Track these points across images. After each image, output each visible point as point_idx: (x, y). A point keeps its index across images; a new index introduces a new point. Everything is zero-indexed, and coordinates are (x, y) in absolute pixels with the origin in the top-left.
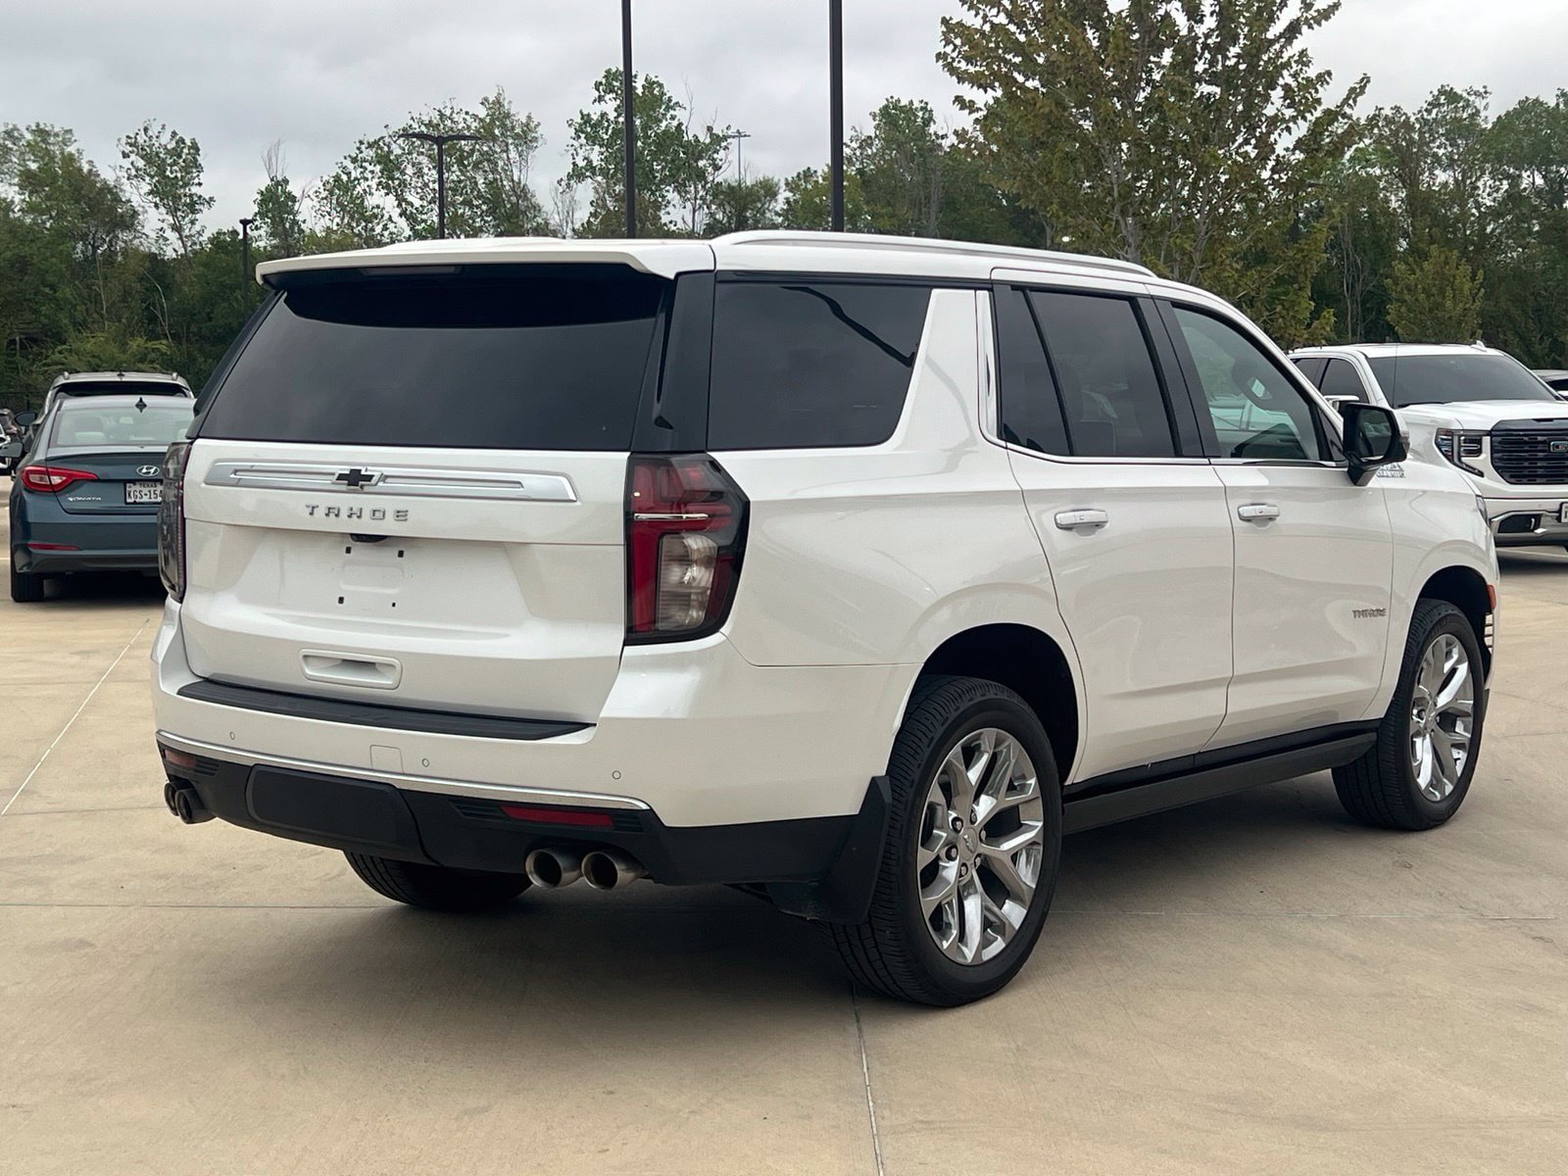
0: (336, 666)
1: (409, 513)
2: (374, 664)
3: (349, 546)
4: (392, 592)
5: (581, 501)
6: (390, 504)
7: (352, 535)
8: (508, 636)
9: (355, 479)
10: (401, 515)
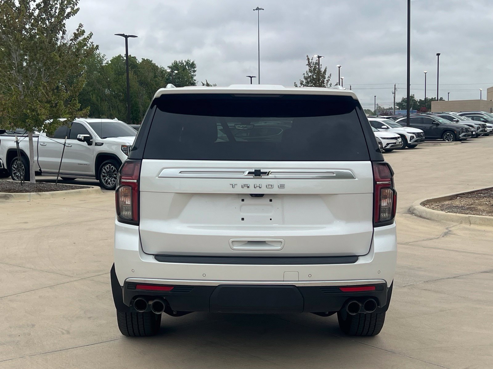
0: (245, 244)
1: (285, 186)
2: (265, 242)
3: (243, 198)
4: (270, 215)
5: (357, 178)
6: (275, 183)
7: (250, 194)
8: (326, 227)
9: (257, 173)
10: (282, 186)
